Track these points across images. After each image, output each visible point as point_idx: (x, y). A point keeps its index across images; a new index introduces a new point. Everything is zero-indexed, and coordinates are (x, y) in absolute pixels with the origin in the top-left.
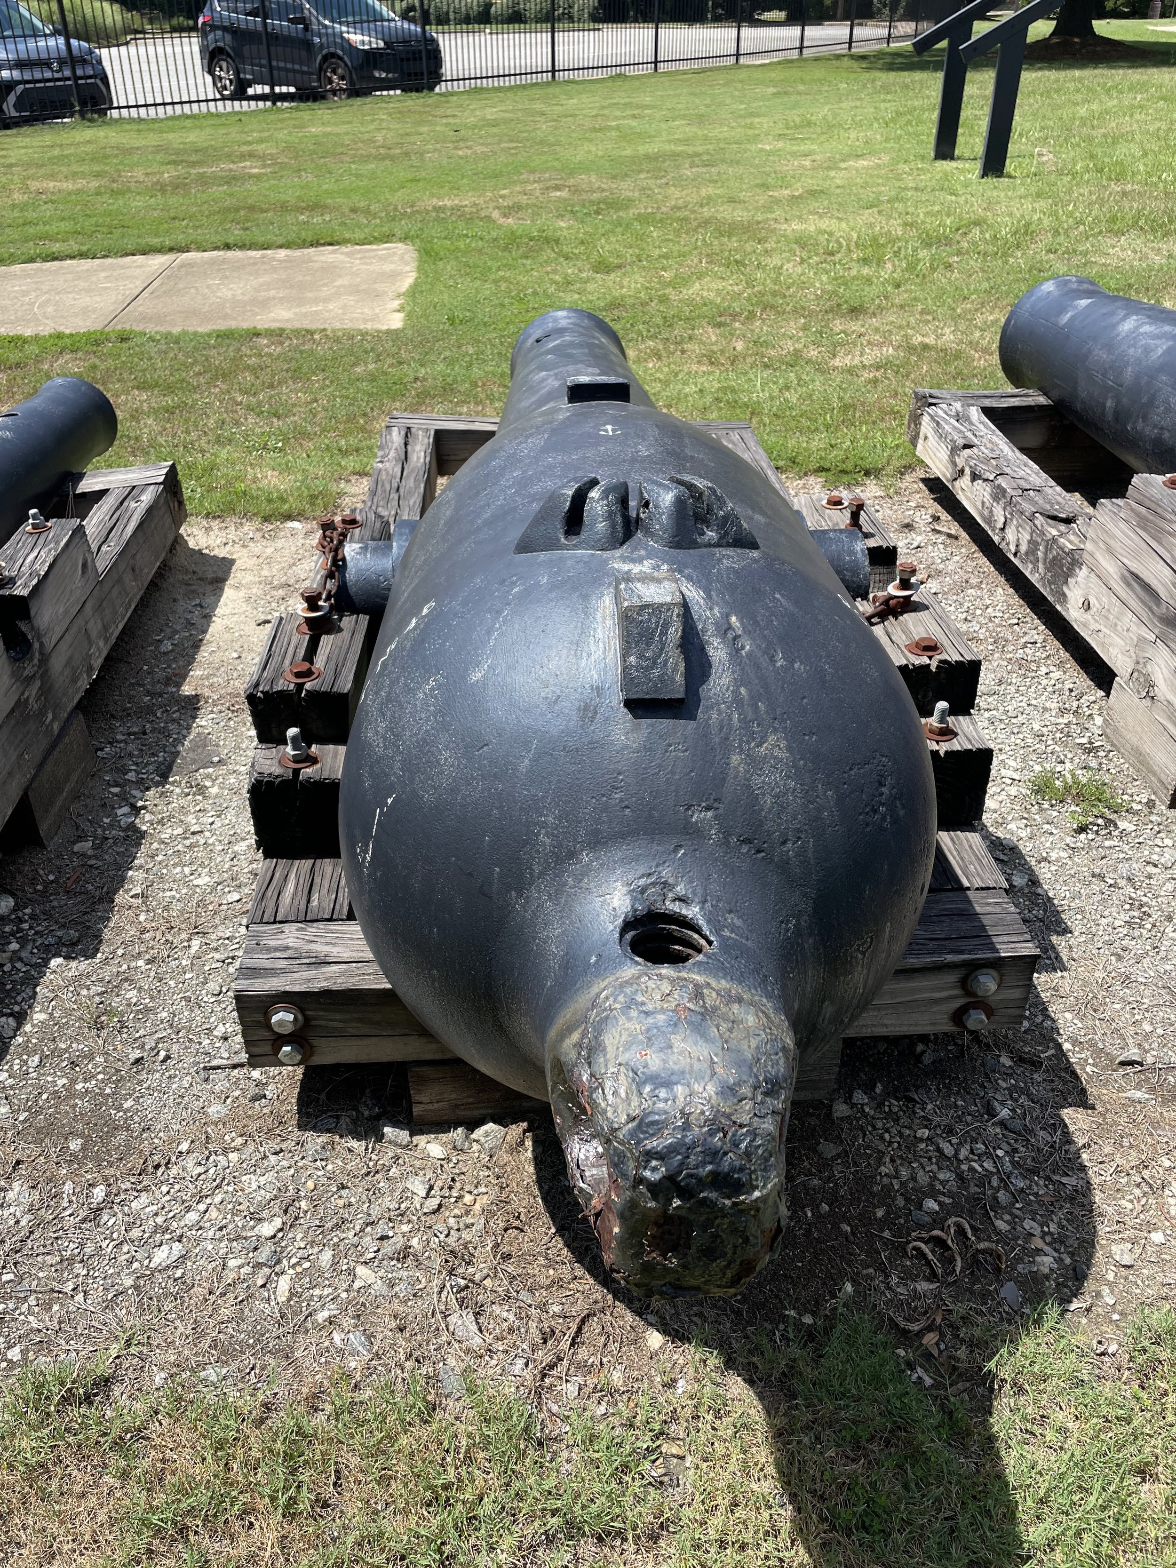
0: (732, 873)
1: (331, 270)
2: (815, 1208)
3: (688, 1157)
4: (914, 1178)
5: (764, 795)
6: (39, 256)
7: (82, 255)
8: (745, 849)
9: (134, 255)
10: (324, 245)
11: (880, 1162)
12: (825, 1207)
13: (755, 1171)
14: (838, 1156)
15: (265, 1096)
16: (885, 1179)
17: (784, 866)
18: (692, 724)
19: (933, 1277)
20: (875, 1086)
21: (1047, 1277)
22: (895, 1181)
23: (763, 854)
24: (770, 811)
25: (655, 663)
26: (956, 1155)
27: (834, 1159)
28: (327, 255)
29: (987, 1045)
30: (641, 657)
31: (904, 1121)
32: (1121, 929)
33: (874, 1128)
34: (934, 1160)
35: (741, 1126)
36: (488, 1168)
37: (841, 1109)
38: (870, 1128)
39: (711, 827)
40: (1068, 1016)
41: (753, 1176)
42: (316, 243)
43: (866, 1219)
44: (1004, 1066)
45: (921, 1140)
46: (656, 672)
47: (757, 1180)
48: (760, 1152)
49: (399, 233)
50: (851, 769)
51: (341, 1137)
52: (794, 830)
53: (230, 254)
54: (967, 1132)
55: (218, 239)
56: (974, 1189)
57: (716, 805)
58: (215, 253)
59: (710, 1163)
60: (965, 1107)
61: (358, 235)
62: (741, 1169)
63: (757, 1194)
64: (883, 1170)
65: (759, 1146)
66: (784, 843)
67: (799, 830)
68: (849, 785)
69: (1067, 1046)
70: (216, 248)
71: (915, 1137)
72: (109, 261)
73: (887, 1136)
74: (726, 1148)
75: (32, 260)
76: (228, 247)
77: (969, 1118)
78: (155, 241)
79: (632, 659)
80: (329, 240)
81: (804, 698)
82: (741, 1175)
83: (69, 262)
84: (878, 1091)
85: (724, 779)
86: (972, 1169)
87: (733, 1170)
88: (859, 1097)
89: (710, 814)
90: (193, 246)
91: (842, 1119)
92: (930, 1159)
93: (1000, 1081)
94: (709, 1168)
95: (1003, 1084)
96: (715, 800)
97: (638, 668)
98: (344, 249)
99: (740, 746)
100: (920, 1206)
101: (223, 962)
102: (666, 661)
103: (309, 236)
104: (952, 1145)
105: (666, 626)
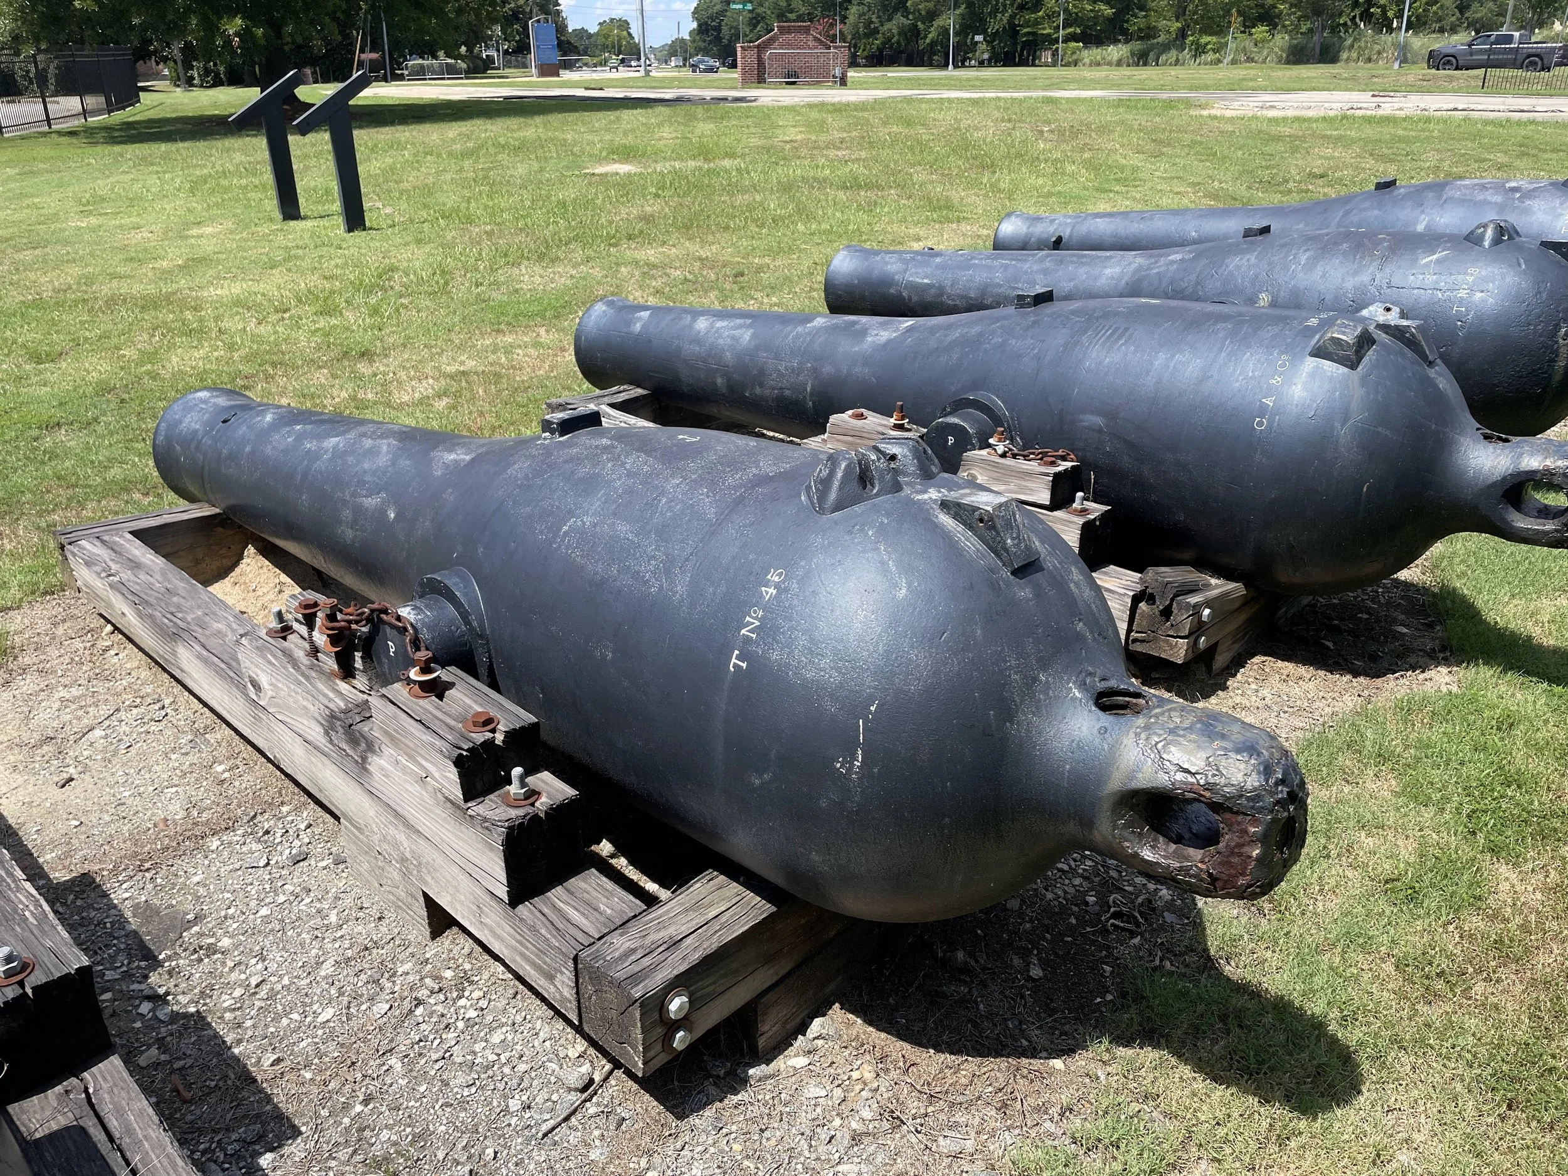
2: (1045, 939)
4: (1066, 892)
15: (624, 1119)
16: (1055, 902)
18: (1045, 573)
19: (1133, 934)
21: (1173, 900)
22: (1060, 900)
26: (1070, 867)
30: (1012, 538)
36: (846, 1047)
43: (1071, 929)
46: (1022, 545)
51: (721, 1101)
56: (1097, 879)
64: (1048, 897)
79: (1009, 541)
85: (1076, 600)
86: (1084, 870)
89: (1082, 624)
100: (1087, 903)
101: (444, 1058)
102: (1024, 537)
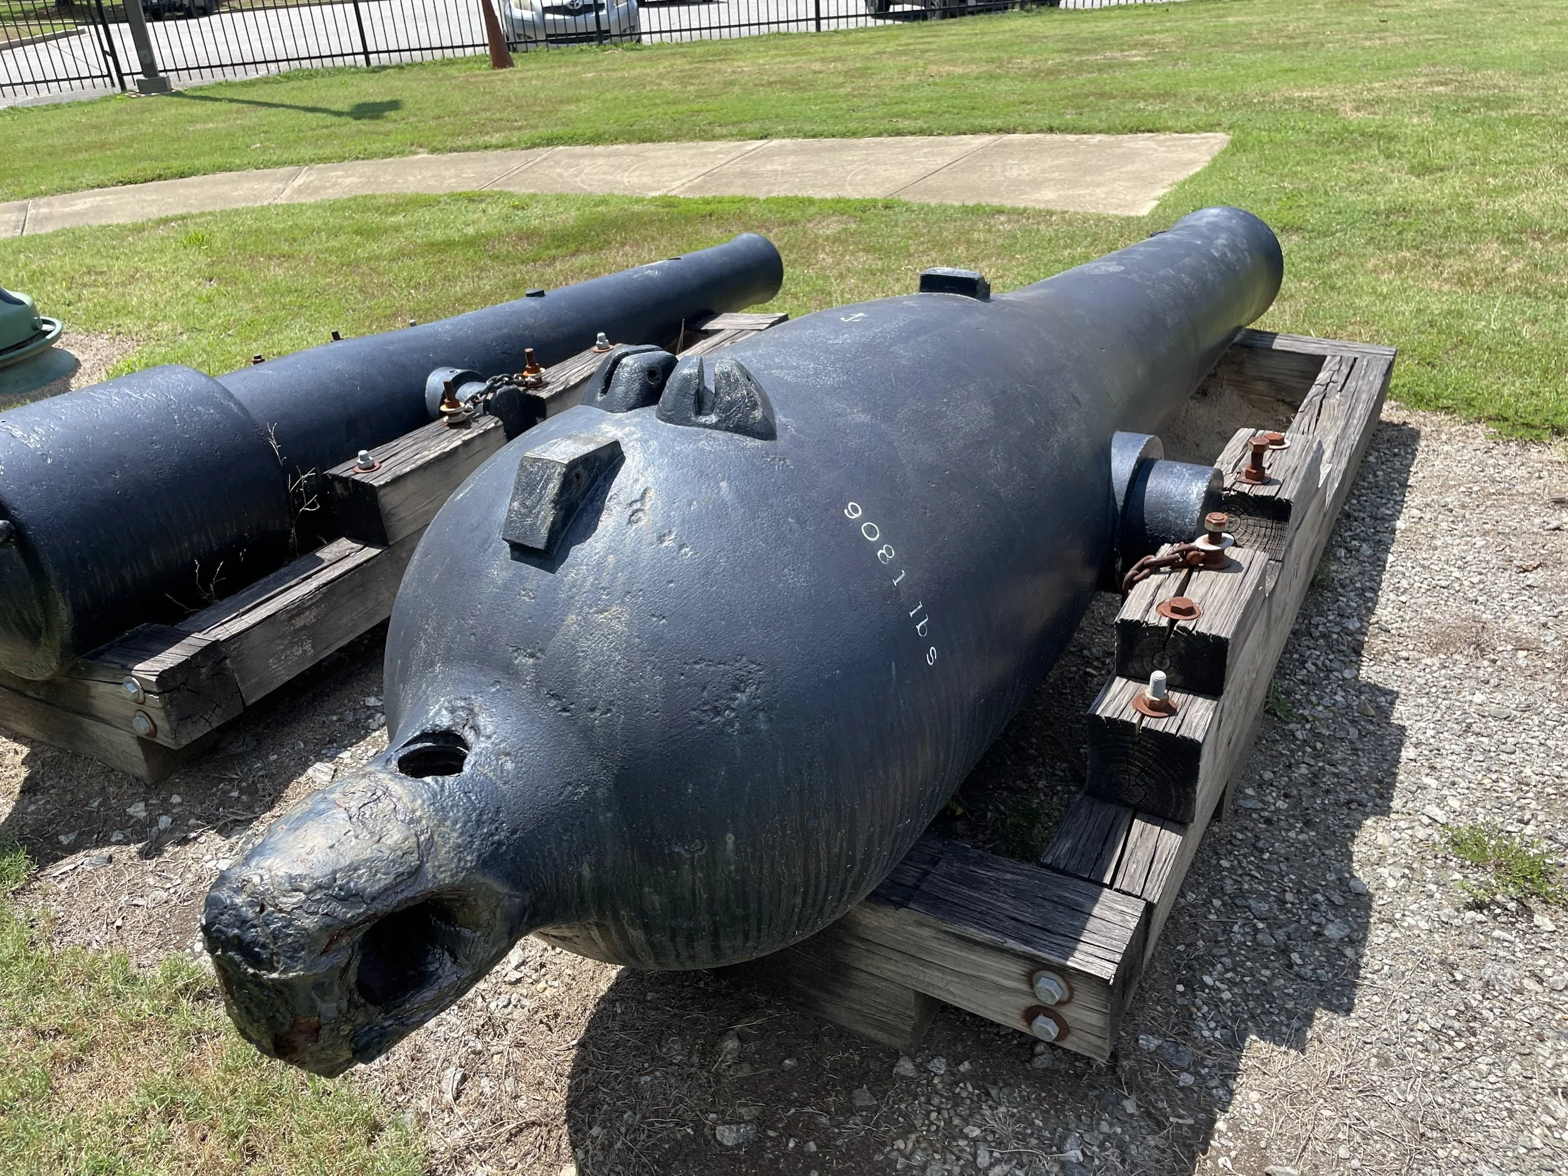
0: (532, 721)
1: (1130, 156)
2: (802, 1142)
3: (222, 914)
5: (585, 658)
6: (886, 131)
7: (922, 132)
8: (552, 703)
9: (965, 134)
10: (1143, 132)
11: (904, 1134)
12: (812, 1147)
13: (277, 954)
14: (867, 1108)
16: (895, 1153)
17: (586, 732)
18: (550, 576)
20: (961, 1062)
22: (901, 1160)
23: (568, 714)
24: (585, 676)
25: (530, 512)
26: (987, 1168)
27: (862, 1109)
28: (1142, 141)
29: (1119, 1079)
30: (523, 504)
31: (963, 1110)
32: (1419, 1034)
33: (928, 1102)
34: (961, 1162)
35: (281, 911)
37: (906, 1067)
38: (923, 1099)
39: (529, 673)
40: (1254, 1096)
41: (275, 958)
42: (1136, 130)
44: (1124, 1110)
45: (966, 1137)
46: (529, 521)
47: (278, 962)
48: (290, 940)
49: (1226, 122)
50: (696, 663)
52: (605, 701)
53: (1049, 137)
54: (1019, 1153)
55: (1045, 122)
57: (539, 655)
58: (1038, 135)
59: (238, 928)
60: (1040, 1129)
61: (1184, 122)
62: (264, 946)
63: (275, 975)
64: (900, 1144)
65: (291, 935)
66: (593, 710)
67: (611, 703)
68: (687, 677)
69: (1220, 1125)
70: (1040, 131)
71: (961, 1130)
72: (943, 138)
73: (934, 1115)
74: (255, 922)
75: (880, 135)
76: (1051, 130)
77: (1034, 1141)
78: (988, 123)
79: (516, 504)
80: (1150, 127)
81: (671, 582)
82: (262, 952)
83: (909, 138)
84: (962, 1068)
85: (554, 634)
87: (255, 943)
88: (939, 1066)
89: (531, 661)
90: (1020, 128)
91: (903, 1077)
92: (958, 1159)
93: (1103, 1123)
94: (236, 931)
95: (1105, 1127)
96: (540, 650)
97: (518, 512)
98: (1161, 137)
99: (581, 607)
102: (539, 513)
103: (1133, 122)
104: (991, 1156)
105: (549, 480)
